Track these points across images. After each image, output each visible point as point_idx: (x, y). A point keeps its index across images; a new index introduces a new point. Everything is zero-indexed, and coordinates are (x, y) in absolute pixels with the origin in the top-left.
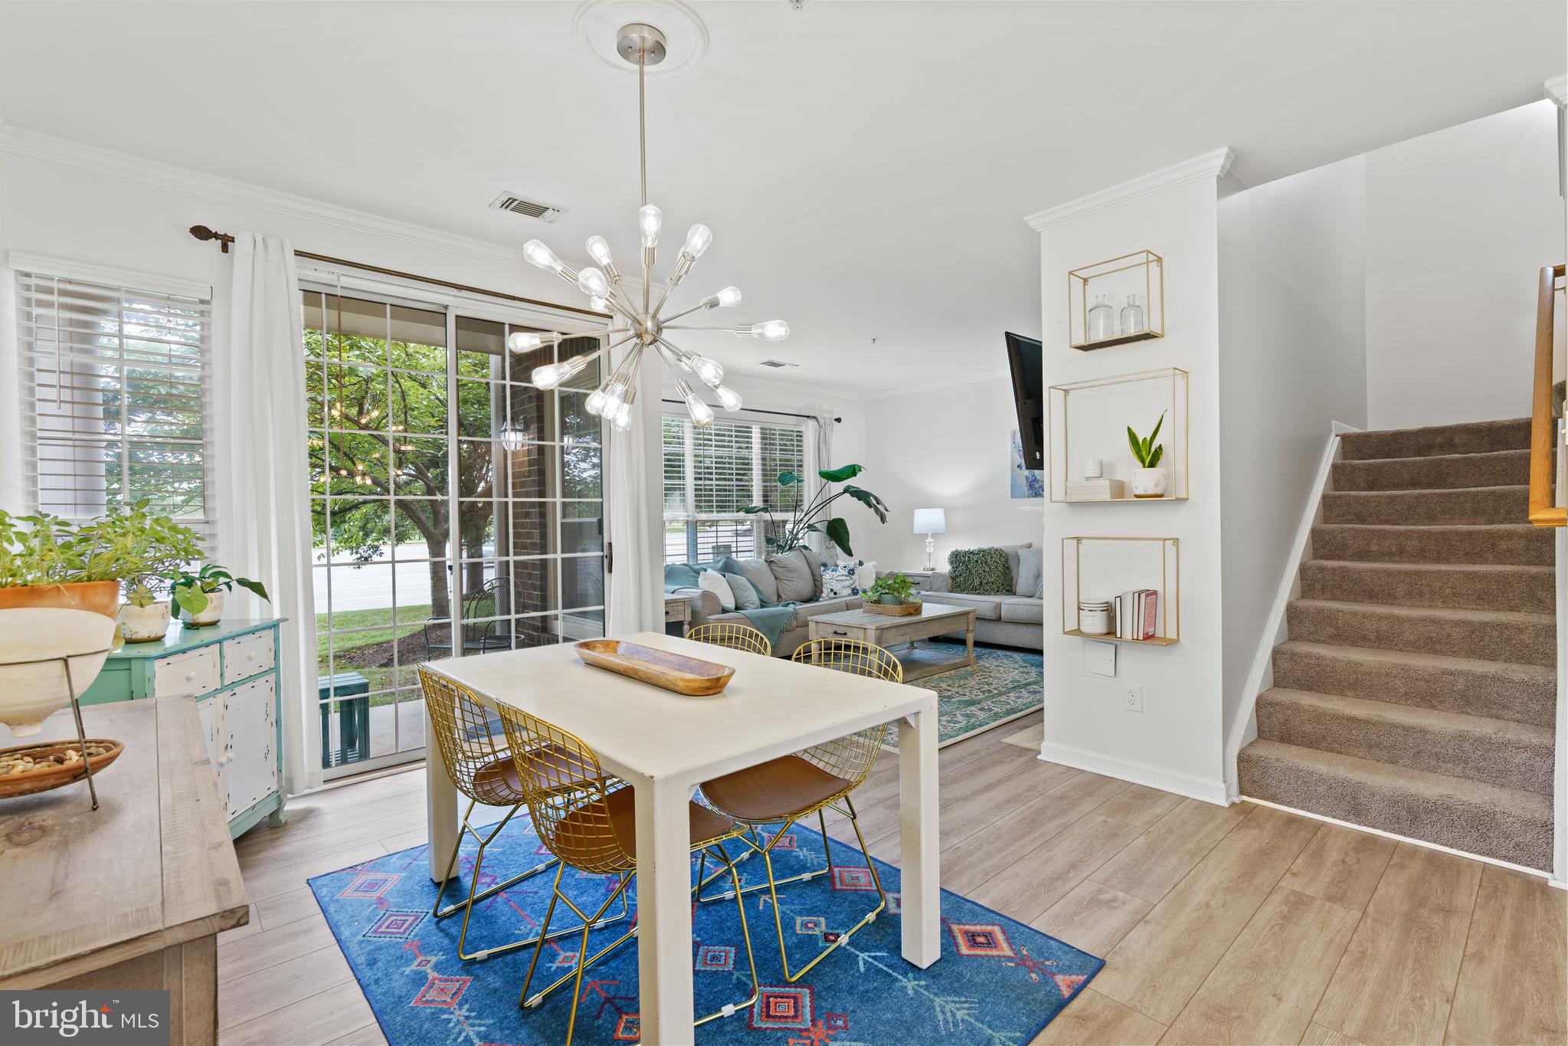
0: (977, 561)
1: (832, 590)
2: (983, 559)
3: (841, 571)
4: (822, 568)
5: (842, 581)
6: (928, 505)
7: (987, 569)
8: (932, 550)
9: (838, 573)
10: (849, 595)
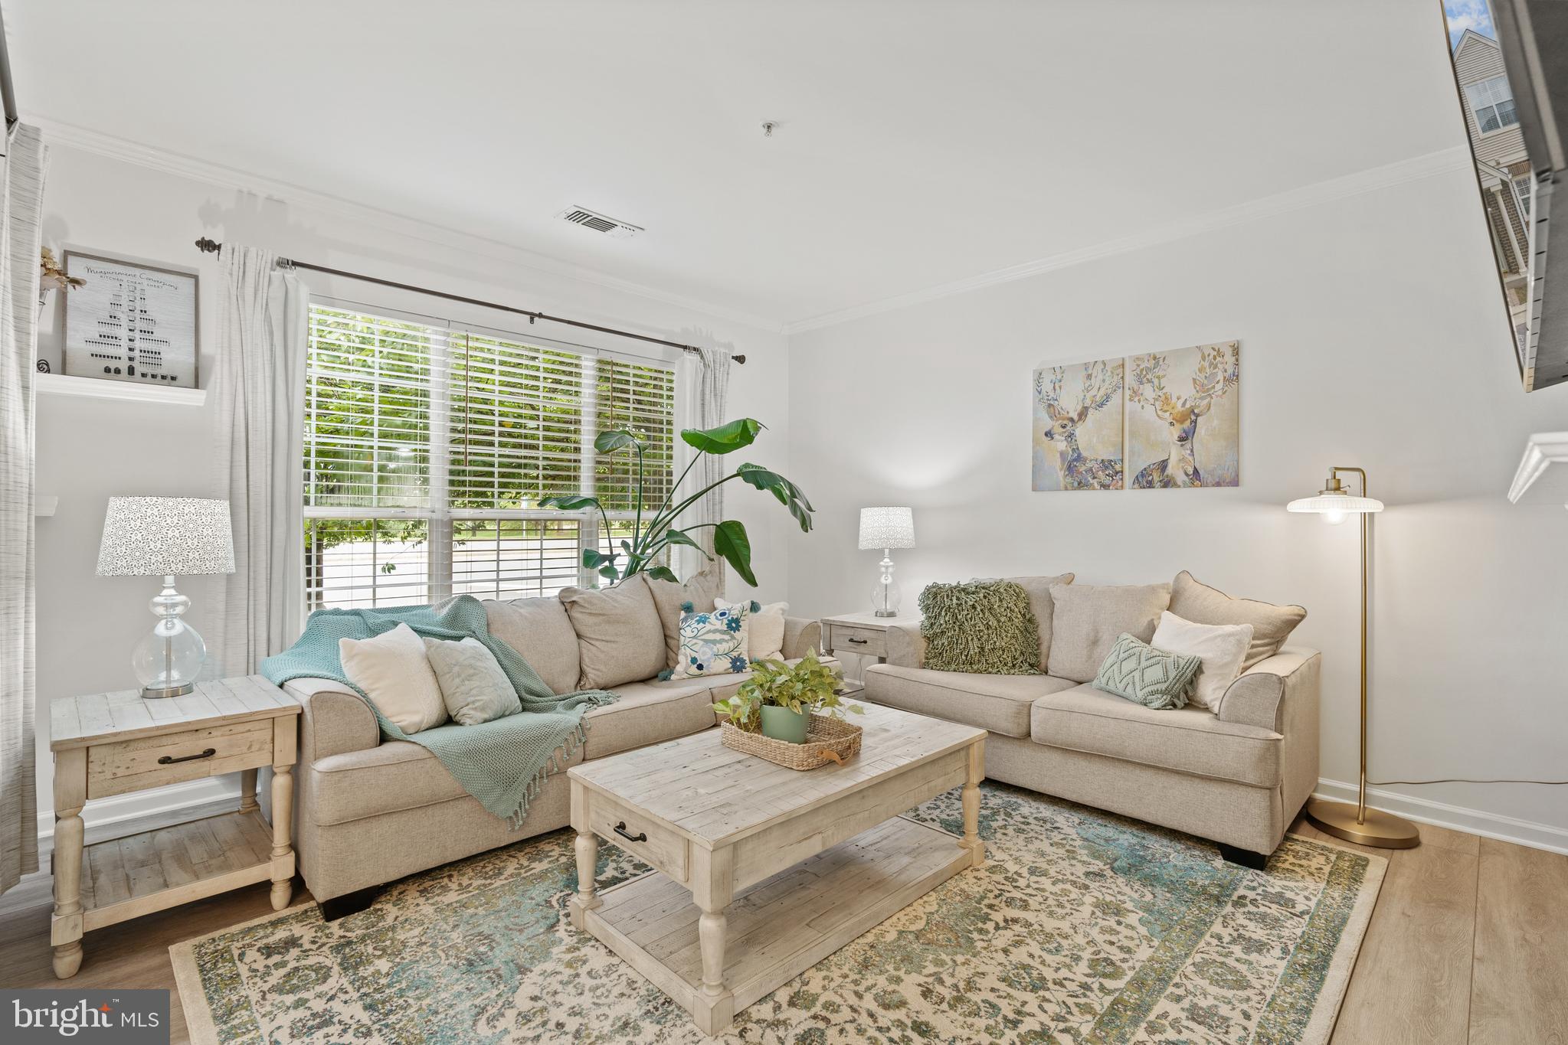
0: (974, 607)
1: (694, 660)
2: (986, 602)
3: (716, 623)
4: (683, 614)
5: (714, 642)
6: (886, 500)
7: (993, 623)
8: (890, 580)
9: (708, 627)
10: (726, 672)
